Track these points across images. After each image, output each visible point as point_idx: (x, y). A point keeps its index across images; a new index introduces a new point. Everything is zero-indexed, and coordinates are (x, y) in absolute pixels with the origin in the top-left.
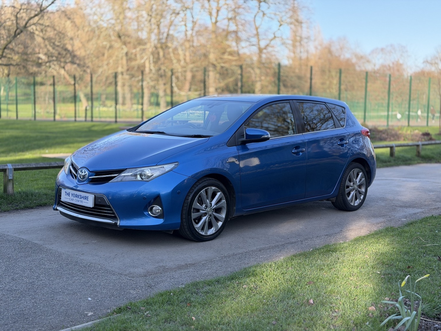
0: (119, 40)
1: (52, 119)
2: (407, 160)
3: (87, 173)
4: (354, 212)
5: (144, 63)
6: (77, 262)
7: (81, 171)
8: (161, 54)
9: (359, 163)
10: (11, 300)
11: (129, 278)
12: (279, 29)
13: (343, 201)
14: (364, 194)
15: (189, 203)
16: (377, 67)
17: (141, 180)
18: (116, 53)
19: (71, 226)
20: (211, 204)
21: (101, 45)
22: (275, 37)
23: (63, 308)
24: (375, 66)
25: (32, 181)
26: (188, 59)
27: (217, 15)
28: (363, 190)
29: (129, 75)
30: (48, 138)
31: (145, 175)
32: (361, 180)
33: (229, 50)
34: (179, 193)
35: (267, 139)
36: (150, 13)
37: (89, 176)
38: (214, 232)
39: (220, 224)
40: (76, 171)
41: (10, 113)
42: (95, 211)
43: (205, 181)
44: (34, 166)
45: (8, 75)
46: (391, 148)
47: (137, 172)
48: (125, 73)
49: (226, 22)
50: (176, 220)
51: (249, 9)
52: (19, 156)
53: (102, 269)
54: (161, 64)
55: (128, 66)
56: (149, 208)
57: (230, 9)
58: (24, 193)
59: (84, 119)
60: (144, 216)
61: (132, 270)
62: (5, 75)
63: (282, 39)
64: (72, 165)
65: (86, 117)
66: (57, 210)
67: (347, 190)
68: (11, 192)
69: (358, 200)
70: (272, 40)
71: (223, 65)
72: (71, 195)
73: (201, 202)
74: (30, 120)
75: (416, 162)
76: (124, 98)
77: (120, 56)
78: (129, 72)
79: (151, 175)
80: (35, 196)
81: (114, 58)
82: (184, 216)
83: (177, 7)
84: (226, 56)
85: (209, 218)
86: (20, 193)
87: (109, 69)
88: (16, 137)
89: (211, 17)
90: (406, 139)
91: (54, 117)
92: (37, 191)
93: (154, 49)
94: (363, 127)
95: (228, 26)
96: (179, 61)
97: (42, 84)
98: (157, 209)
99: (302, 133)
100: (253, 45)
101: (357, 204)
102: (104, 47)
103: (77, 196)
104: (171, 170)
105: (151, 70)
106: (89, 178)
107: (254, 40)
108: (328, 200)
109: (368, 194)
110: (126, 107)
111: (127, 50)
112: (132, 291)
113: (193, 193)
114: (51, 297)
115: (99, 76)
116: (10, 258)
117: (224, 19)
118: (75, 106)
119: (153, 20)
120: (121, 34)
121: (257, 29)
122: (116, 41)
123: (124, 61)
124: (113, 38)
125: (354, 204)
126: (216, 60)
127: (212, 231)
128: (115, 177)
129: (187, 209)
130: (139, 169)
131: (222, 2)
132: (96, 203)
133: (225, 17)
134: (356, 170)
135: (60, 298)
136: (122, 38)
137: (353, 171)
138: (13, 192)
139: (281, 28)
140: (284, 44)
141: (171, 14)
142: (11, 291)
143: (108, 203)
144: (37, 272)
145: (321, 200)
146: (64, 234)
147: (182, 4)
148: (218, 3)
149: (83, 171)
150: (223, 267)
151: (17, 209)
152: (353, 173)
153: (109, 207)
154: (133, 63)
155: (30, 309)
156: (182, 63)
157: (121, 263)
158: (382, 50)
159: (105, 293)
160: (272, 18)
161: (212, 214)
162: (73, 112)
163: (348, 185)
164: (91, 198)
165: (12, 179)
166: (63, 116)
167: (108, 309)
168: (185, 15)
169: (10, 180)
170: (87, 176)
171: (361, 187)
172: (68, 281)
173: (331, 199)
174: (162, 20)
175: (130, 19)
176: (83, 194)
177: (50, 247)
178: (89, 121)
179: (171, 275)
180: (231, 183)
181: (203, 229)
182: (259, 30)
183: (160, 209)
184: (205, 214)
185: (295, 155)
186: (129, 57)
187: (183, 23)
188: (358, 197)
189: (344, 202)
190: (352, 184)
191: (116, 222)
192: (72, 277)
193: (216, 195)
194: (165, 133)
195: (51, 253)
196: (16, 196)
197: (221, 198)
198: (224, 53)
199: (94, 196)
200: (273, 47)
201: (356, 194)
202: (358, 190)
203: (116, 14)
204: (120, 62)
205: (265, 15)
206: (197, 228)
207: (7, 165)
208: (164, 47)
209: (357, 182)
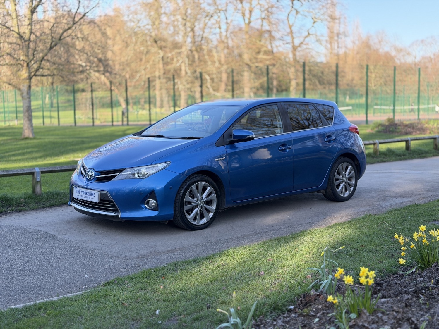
0: (155, 45)
1: (91, 124)
2: (422, 153)
3: (93, 173)
4: (344, 202)
5: (180, 66)
6: (83, 248)
7: (89, 171)
8: (196, 56)
9: (348, 157)
10: (22, 277)
11: (123, 260)
12: (313, 26)
13: (333, 192)
14: (353, 185)
15: (181, 197)
16: (418, 60)
17: (138, 177)
18: (153, 58)
19: (84, 219)
20: (202, 197)
21: (138, 50)
22: (309, 34)
23: (64, 283)
24: (415, 58)
25: (61, 182)
26: (223, 60)
27: (250, 16)
28: (353, 182)
29: (166, 78)
30: (83, 142)
31: (141, 173)
32: (350, 173)
33: (263, 49)
34: (171, 188)
35: (252, 139)
36: (185, 18)
37: (95, 176)
38: (205, 222)
39: (211, 215)
40: (85, 172)
41: (53, 120)
42: (101, 206)
43: (195, 177)
44: (59, 169)
45: (52, 84)
46: (407, 142)
47: (135, 171)
48: (162, 77)
49: (259, 21)
50: (169, 211)
51: (283, 8)
52: (54, 160)
53: (102, 253)
54: (197, 66)
55: (164, 69)
56: (146, 202)
57: (263, 9)
58: (50, 193)
59: (120, 123)
60: (142, 209)
61: (127, 254)
62: (49, 83)
63: (316, 36)
64: (83, 167)
65: (123, 121)
66: (71, 206)
67: (336, 183)
68: (39, 193)
69: (348, 191)
70: (306, 37)
71: (257, 64)
72: (81, 193)
73: (192, 196)
74: (71, 126)
75: (431, 155)
76: (162, 101)
77: (157, 60)
78: (165, 76)
79: (147, 173)
80: (60, 196)
81: (151, 63)
82: (177, 208)
83: (211, 9)
84: (261, 56)
85: (200, 209)
86: (47, 193)
87: (146, 74)
88: (54, 143)
89: (244, 18)
90: (432, 132)
91: (93, 122)
92: (62, 191)
93: (189, 52)
94: (352, 124)
95: (262, 25)
96: (214, 62)
97: (83, 91)
98: (153, 202)
99: (289, 132)
100: (287, 43)
101: (347, 195)
102: (142, 53)
103: (86, 193)
104: (164, 168)
105: (186, 73)
106: (96, 177)
107: (289, 39)
108: (318, 192)
109: (358, 186)
110: (163, 110)
111: (163, 55)
112: (122, 270)
113: (184, 188)
114: (55, 275)
115: (137, 81)
116: (27, 246)
117: (258, 19)
118: (112, 112)
119: (188, 24)
120: (157, 39)
121: (290, 27)
122: (152, 46)
123: (161, 66)
124: (149, 43)
125: (344, 194)
126: (250, 60)
127: (204, 221)
128: (116, 176)
129: (180, 202)
130: (136, 169)
131: (254, 3)
132: (101, 199)
133: (258, 17)
134: (345, 164)
135: (62, 276)
136: (158, 42)
137: (342, 165)
138: (41, 192)
139: (315, 25)
140: (318, 41)
141: (205, 17)
142: (24, 271)
143: (110, 198)
144: (47, 256)
145: (312, 192)
146: (77, 226)
147: (216, 7)
148: (251, 4)
149: (91, 171)
150: (206, 250)
151: (43, 208)
152: (342, 167)
153: (112, 201)
154: (169, 67)
155: (36, 284)
156: (217, 64)
157: (119, 249)
158: (422, 41)
159: (100, 271)
160: (305, 16)
161: (203, 207)
162: (110, 117)
163: (337, 177)
164: (97, 194)
165: (39, 181)
166: (102, 121)
167: (100, 283)
168: (219, 17)
169: (37, 182)
170: (93, 175)
171: (351, 180)
172: (72, 263)
173: (321, 191)
174: (196, 24)
175: (166, 23)
176: (91, 191)
177: (63, 237)
178: (125, 125)
179: (160, 257)
180: (220, 179)
181: (195, 219)
182: (293, 28)
183: (155, 202)
184: (197, 206)
185: (281, 152)
186: (166, 61)
187: (217, 25)
188: (348, 189)
189: (333, 194)
190: (341, 177)
191: (118, 214)
192: (76, 260)
193: (206, 189)
194: (163, 136)
195: (62, 241)
196: (43, 196)
197: (211, 192)
198: (259, 52)
199: (99, 192)
200: (307, 44)
201: (345, 186)
202: (348, 182)
203: (152, 20)
204: (157, 66)
205: (299, 13)
206: (189, 218)
207: (35, 169)
208: (199, 50)
209: (347, 175)
